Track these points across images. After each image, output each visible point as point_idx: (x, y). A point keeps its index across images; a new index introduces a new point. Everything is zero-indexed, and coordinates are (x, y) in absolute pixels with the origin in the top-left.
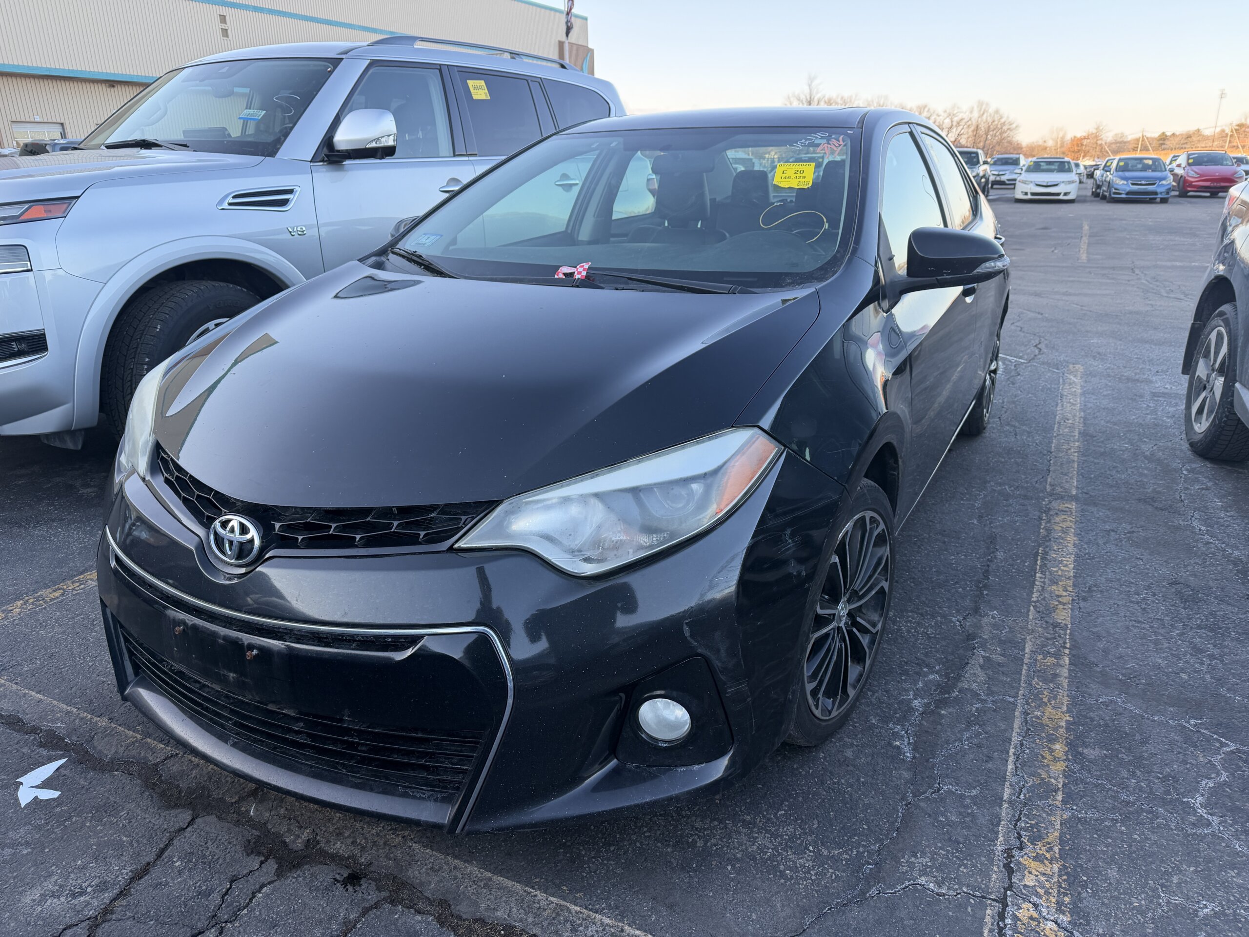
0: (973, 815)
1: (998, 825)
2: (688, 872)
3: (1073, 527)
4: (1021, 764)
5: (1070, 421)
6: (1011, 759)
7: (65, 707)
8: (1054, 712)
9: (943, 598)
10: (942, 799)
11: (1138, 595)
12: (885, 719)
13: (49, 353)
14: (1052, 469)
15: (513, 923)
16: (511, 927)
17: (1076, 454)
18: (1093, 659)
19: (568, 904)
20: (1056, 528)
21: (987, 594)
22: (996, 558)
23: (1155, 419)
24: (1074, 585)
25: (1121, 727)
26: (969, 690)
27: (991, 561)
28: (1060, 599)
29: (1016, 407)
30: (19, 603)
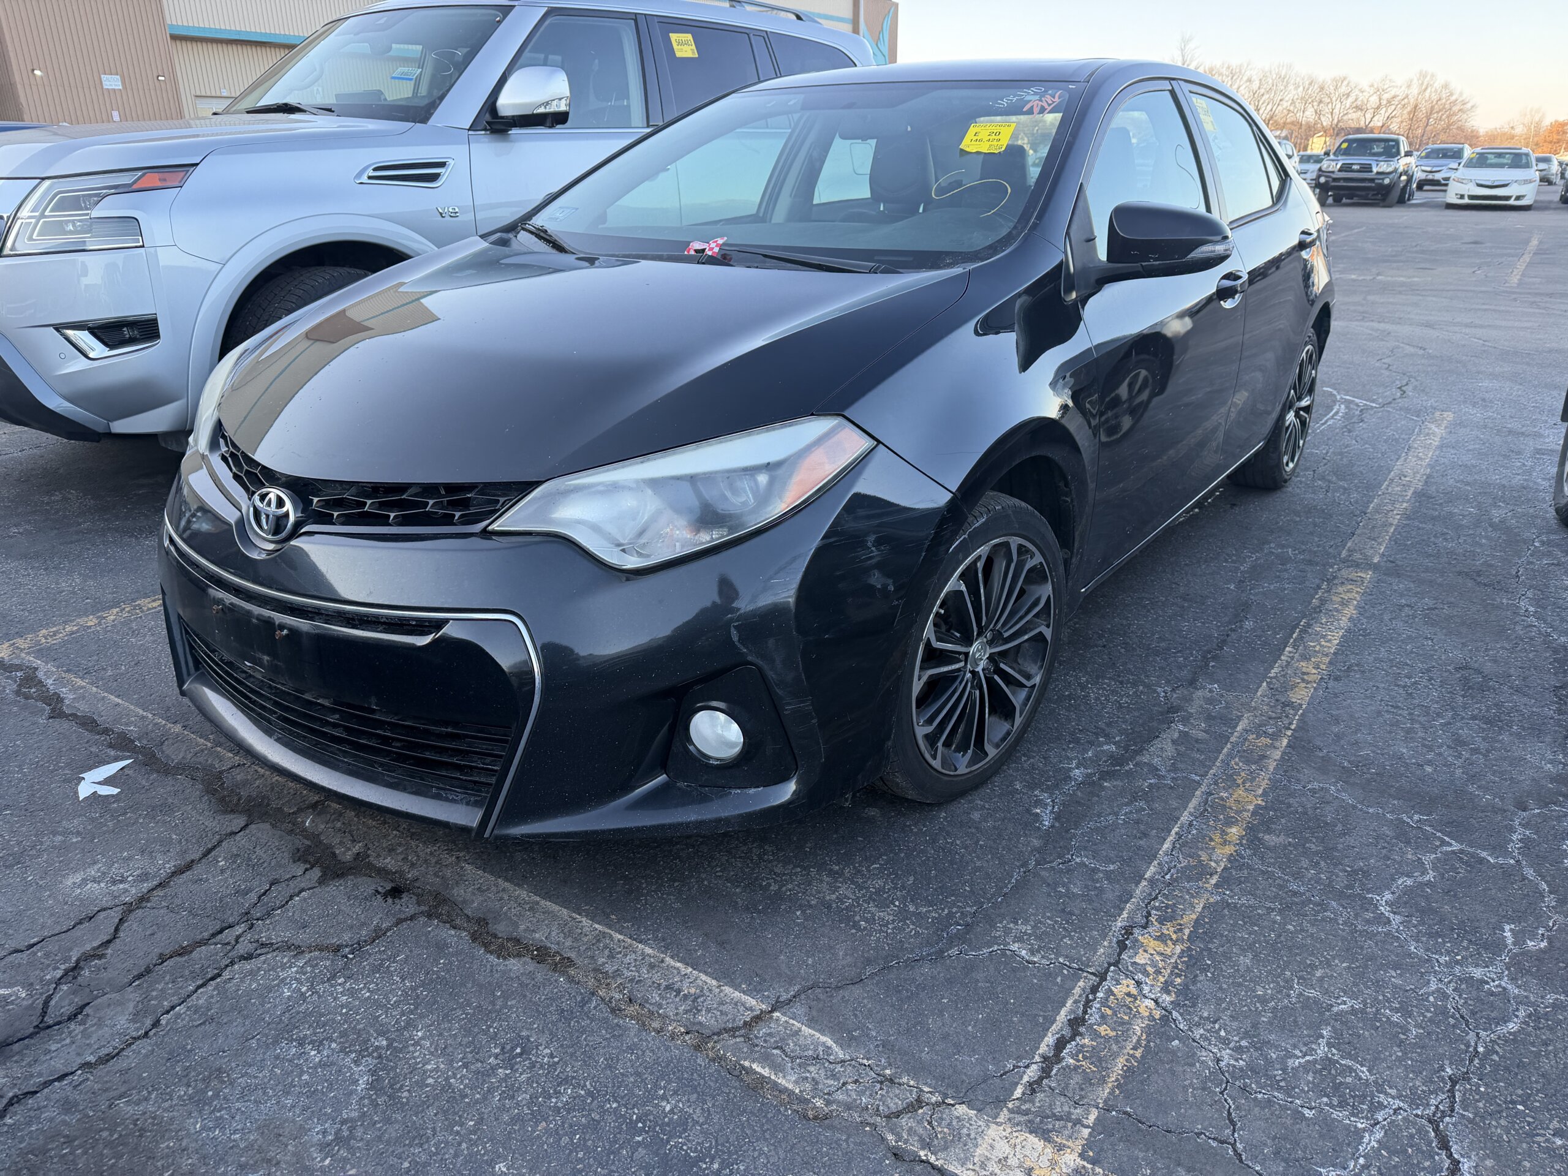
0: (1101, 890)
1: (1127, 902)
2: (752, 913)
3: (1358, 599)
4: (1181, 843)
5: (1407, 479)
6: (1171, 838)
7: (141, 712)
8: (1244, 794)
9: (1155, 666)
10: (1070, 870)
11: (1409, 678)
12: (1032, 786)
13: (161, 341)
14: (1358, 532)
15: (549, 945)
16: (546, 948)
17: (1398, 517)
18: (1318, 743)
19: (612, 933)
20: (1334, 598)
21: (1212, 666)
22: (1241, 627)
23: (1525, 480)
24: (1330, 663)
25: (1321, 816)
26: (1149, 765)
27: (1232, 630)
28: (1305, 677)
29: (1341, 459)
30: (115, 611)
